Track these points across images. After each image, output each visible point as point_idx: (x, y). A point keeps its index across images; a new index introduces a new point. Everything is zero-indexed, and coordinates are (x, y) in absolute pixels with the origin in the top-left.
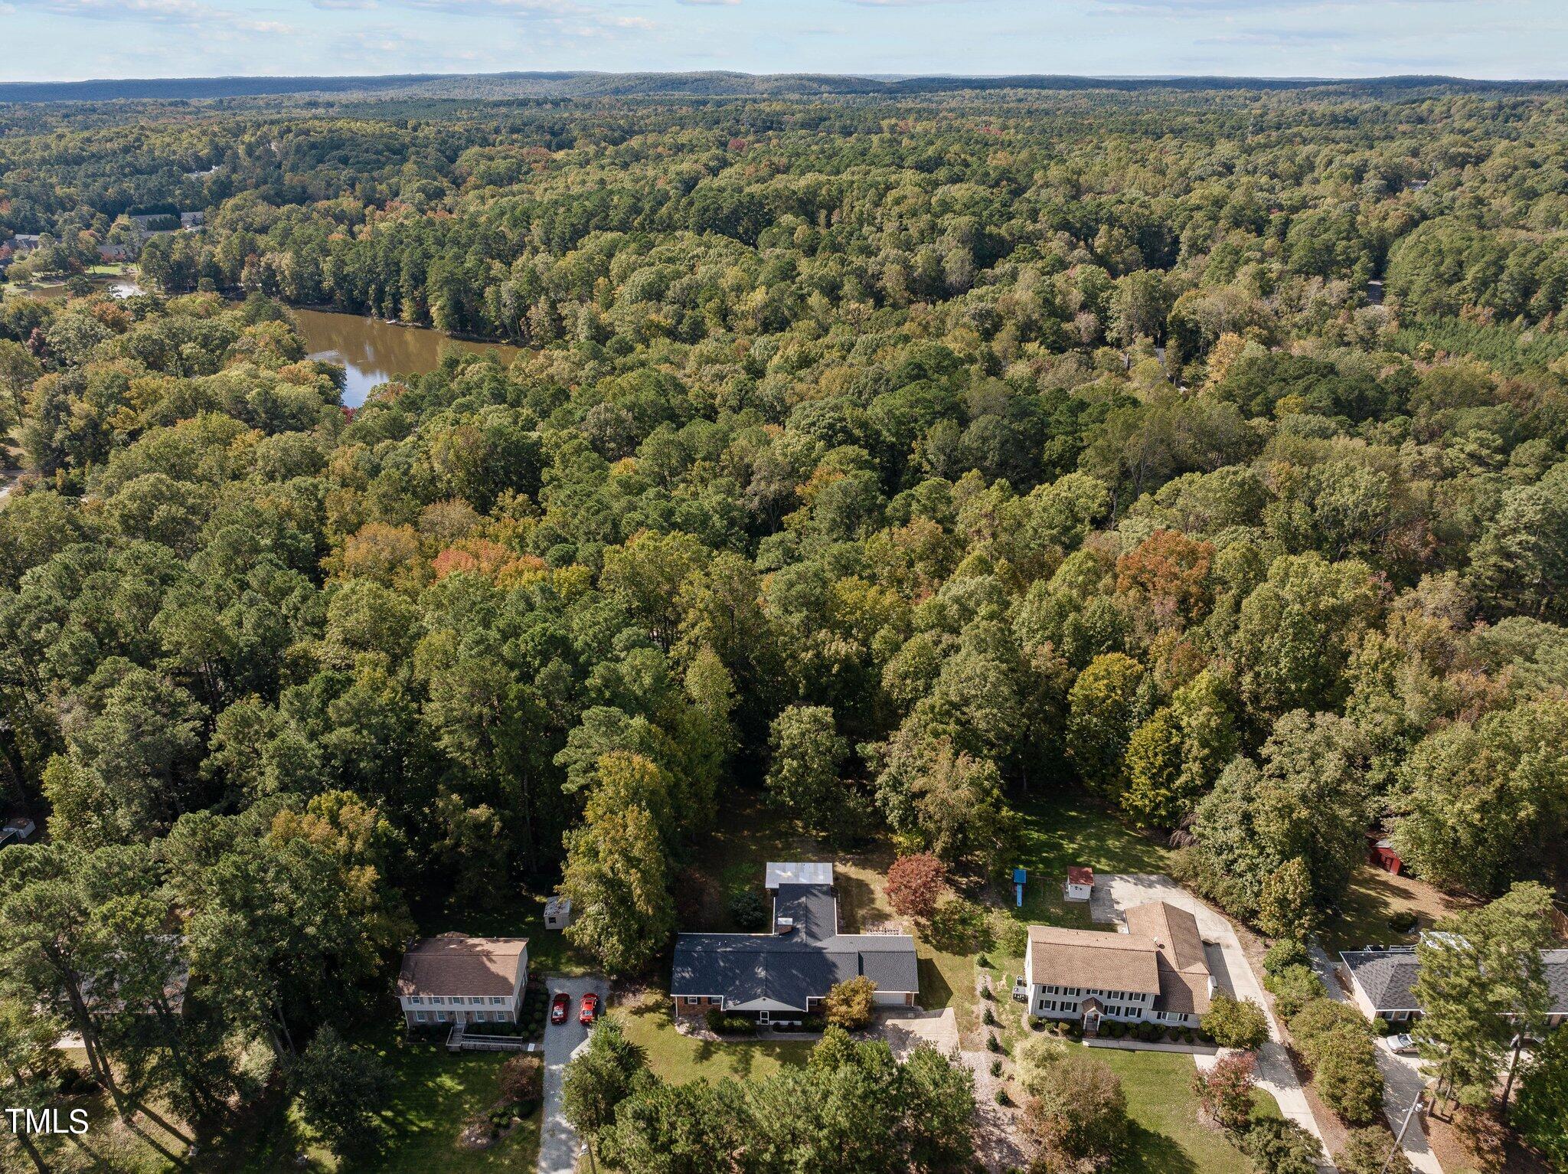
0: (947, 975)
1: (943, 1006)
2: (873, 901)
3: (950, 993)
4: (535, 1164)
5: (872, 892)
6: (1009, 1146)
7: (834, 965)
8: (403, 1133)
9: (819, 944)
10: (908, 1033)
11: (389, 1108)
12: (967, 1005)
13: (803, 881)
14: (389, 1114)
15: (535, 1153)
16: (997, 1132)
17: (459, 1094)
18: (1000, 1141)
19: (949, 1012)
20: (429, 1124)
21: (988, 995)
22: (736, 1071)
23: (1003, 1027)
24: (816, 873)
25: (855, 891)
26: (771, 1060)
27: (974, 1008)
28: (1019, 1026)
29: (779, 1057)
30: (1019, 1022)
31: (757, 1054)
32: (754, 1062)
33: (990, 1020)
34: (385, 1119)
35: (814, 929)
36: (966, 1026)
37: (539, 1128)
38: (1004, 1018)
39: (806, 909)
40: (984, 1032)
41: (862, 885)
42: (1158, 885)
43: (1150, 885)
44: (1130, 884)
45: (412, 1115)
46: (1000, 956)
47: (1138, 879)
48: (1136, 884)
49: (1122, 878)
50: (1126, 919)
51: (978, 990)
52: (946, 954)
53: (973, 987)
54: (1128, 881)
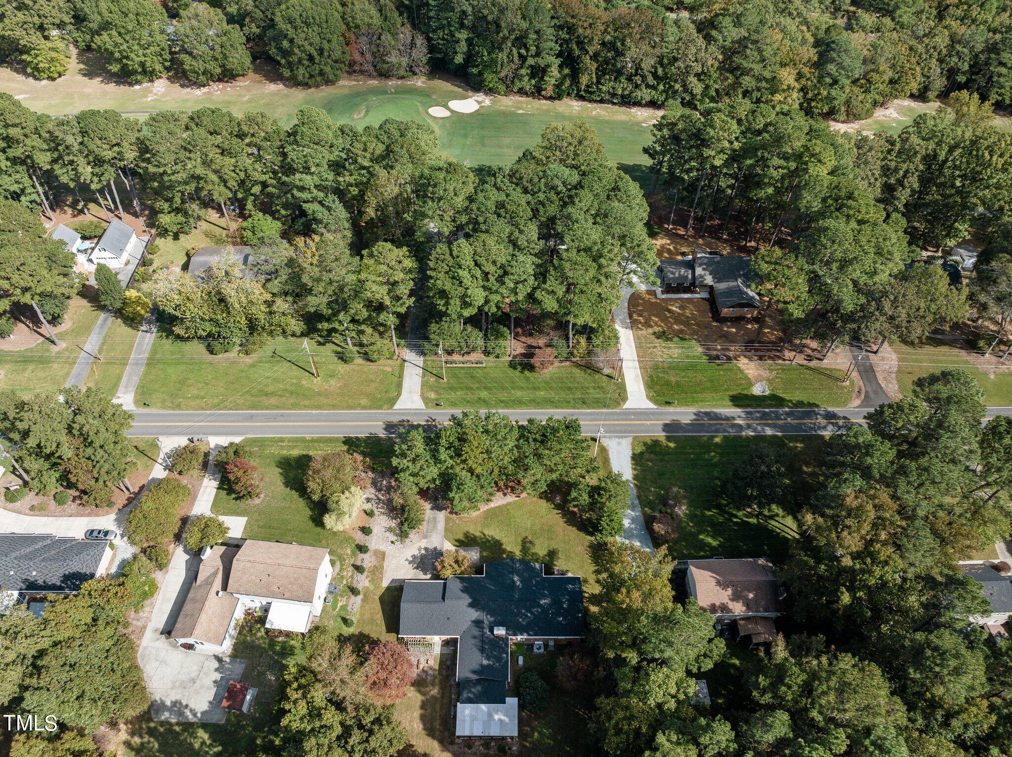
0: (379, 617)
1: (388, 589)
2: (423, 706)
3: (382, 599)
4: (635, 485)
5: (423, 718)
6: (376, 487)
7: (462, 591)
8: (719, 507)
9: (474, 614)
10: (417, 568)
11: (736, 523)
12: (372, 587)
13: (483, 707)
14: (735, 520)
15: (638, 492)
16: (380, 496)
17: (700, 533)
18: (380, 490)
19: (385, 584)
20: (708, 513)
21: (354, 591)
22: (531, 542)
23: (353, 565)
24: (473, 719)
25: (437, 724)
26: (509, 549)
27: (367, 584)
28: (342, 565)
29: (504, 551)
30: (341, 570)
31: (518, 553)
32: (520, 547)
33: (359, 569)
34: (736, 517)
35: (476, 632)
36: (378, 570)
37: (642, 509)
38: (349, 571)
39: (482, 650)
40: (367, 560)
41: (430, 731)
42: (168, 703)
43: (174, 704)
44: (192, 705)
45: (721, 519)
46: (335, 627)
47: (181, 714)
48: (187, 706)
49: (195, 715)
50: (219, 659)
51: (360, 597)
52: (374, 636)
53: (363, 600)
54: (191, 711)
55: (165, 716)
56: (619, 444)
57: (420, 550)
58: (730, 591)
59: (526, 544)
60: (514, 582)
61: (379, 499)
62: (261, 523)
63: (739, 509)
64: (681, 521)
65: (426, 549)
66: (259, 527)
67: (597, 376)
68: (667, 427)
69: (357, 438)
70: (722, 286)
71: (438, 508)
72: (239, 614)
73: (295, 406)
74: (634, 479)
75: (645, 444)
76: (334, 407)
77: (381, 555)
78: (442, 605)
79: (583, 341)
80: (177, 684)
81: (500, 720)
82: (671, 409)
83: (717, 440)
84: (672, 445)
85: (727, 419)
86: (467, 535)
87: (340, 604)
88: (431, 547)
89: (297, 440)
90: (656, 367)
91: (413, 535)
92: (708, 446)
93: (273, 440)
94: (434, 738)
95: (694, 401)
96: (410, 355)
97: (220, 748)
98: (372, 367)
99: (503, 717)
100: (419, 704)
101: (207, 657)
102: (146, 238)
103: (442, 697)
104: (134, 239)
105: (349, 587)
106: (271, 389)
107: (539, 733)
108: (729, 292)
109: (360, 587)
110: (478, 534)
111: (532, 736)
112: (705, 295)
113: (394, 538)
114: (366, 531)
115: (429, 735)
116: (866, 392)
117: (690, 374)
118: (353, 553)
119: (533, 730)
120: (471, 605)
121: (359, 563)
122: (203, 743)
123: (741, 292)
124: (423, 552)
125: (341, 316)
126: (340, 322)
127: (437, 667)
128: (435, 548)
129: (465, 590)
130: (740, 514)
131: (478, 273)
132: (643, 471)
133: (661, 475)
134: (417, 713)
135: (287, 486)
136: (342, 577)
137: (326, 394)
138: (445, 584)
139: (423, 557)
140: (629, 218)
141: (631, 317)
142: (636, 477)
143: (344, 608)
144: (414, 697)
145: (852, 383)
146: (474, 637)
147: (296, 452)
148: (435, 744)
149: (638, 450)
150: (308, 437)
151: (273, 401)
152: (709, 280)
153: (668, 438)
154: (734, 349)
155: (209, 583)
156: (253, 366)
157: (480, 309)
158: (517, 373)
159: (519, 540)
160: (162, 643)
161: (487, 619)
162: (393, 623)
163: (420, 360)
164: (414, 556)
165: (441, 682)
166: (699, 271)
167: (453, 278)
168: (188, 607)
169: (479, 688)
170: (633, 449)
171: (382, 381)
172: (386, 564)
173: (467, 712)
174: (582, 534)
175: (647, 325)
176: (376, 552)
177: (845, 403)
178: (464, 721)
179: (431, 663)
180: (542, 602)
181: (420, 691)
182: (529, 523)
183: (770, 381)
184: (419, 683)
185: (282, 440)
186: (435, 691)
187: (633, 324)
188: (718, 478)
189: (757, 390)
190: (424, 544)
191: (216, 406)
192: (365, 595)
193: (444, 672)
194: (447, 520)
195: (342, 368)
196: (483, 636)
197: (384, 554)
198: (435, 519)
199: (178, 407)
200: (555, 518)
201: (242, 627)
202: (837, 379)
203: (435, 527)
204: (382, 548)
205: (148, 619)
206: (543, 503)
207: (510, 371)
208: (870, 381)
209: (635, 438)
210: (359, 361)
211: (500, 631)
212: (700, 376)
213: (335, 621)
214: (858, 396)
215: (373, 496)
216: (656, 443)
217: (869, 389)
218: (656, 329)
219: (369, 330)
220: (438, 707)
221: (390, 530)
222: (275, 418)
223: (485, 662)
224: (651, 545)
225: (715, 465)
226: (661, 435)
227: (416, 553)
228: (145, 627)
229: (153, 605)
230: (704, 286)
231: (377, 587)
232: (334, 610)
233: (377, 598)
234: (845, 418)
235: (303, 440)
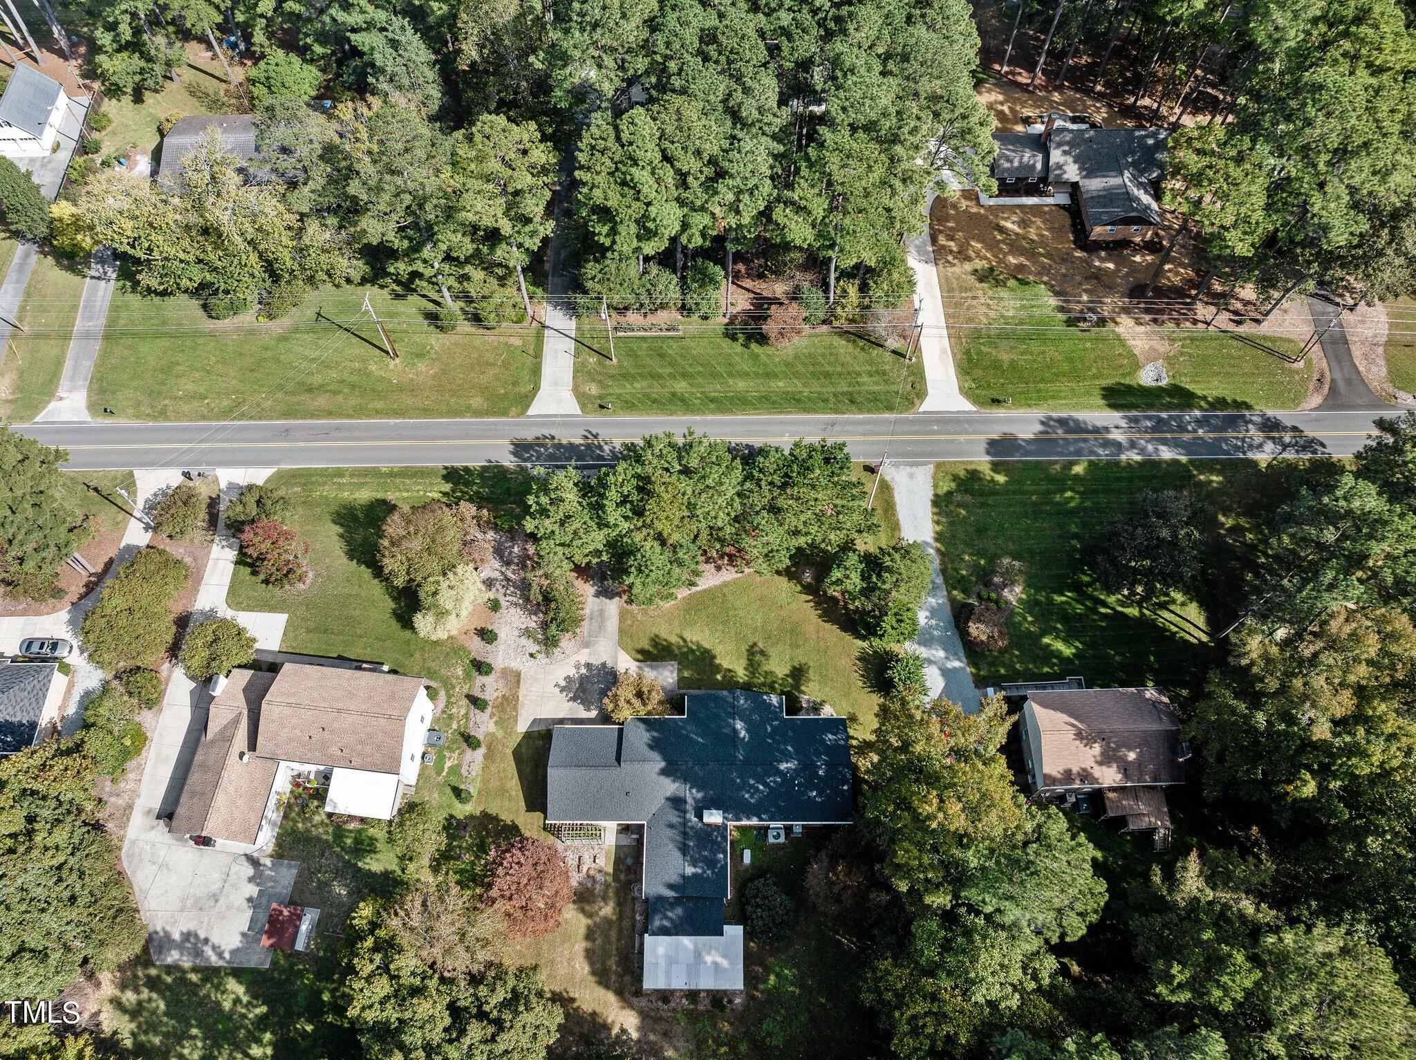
0: (513, 784)
1: (528, 735)
2: (589, 936)
3: (517, 754)
4: (938, 550)
5: (589, 955)
6: (501, 557)
7: (651, 747)
8: (1078, 587)
9: (671, 787)
10: (574, 699)
11: (1105, 616)
12: (500, 734)
13: (687, 942)
14: (1103, 610)
15: (943, 563)
16: (510, 574)
17: (1044, 633)
18: (508, 563)
19: (522, 727)
20: (1059, 599)
21: (470, 741)
22: (762, 653)
23: (468, 696)
24: (671, 961)
25: (612, 963)
26: (726, 665)
27: (491, 728)
28: (449, 696)
29: (718, 669)
30: (449, 704)
31: (741, 674)
32: (744, 662)
33: (476, 702)
34: (1105, 604)
35: (673, 817)
36: (509, 704)
37: (949, 592)
38: (462, 707)
39: (684, 850)
40: (490, 688)
41: (602, 976)
42: (176, 936)
43: (187, 936)
44: (215, 939)
45: (1079, 608)
46: (441, 806)
47: (198, 953)
48: (206, 941)
49: (220, 955)
50: (254, 862)
51: (481, 751)
52: (506, 817)
53: (486, 757)
54: (214, 948)
55: (173, 957)
56: (912, 476)
57: (577, 667)
58: (1097, 749)
59: (754, 656)
60: (735, 731)
61: (508, 580)
62: (312, 625)
63: (1110, 592)
64: (1012, 613)
65: (588, 666)
66: (309, 631)
67: (876, 352)
68: (994, 446)
69: (466, 469)
70: (1094, 185)
71: (605, 593)
72: (282, 784)
73: (360, 412)
74: (937, 540)
75: (955, 478)
76: (426, 412)
77: (514, 678)
78: (616, 771)
79: (853, 291)
80: (189, 903)
81: (716, 964)
82: (1000, 413)
83: (1078, 469)
84: (1001, 479)
85: (1096, 430)
86: (655, 641)
87: (448, 764)
88: (596, 661)
89: (364, 473)
90: (976, 335)
91: (566, 642)
92: (1062, 481)
93: (323, 473)
94: (607, 987)
95: (1041, 398)
96: (554, 317)
97: (264, 1009)
98: (490, 338)
99: (719, 960)
100: (582, 931)
101: (236, 857)
102: (86, 99)
103: (621, 917)
104: (62, 99)
105: (462, 735)
106: (317, 379)
107: (778, 975)
108: (1109, 197)
109: (479, 734)
110: (674, 639)
111: (766, 981)
112: (1063, 199)
113: (534, 648)
114: (486, 635)
115: (599, 983)
116: (1333, 381)
117: (1035, 347)
118: (468, 676)
119: (768, 970)
120: (664, 772)
121: (477, 693)
122: (237, 1001)
123: (1129, 197)
124: (584, 671)
125: (427, 252)
126: (425, 261)
127: (611, 870)
128: (604, 665)
129: (655, 745)
130: (1111, 600)
131: (669, 175)
132: (951, 523)
133: (981, 530)
134: (580, 946)
135: (351, 558)
136: (451, 717)
137: (411, 388)
138: (621, 731)
139: (583, 680)
140: (948, 62)
141: (934, 240)
142: (939, 537)
143: (455, 770)
144: (574, 921)
145: (1309, 363)
146: (671, 826)
147: (364, 495)
148: (611, 997)
149: (946, 486)
150: (384, 467)
151: (322, 401)
152: (1072, 172)
153: (996, 467)
154: (1110, 303)
155: (226, 737)
156: (283, 338)
157: (674, 240)
158: (737, 347)
159: (744, 648)
160: (160, 832)
161: (692, 795)
162: (536, 798)
163: (570, 325)
164: (568, 679)
165: (617, 893)
166: (1056, 156)
167: (624, 183)
168: (194, 778)
169: (679, 911)
170: (935, 486)
171: (506, 365)
172: (522, 692)
173: (661, 951)
174: (848, 638)
175: (963, 256)
176: (505, 672)
177: (1296, 401)
178: (656, 964)
179: (601, 862)
180: (783, 766)
181: (583, 911)
182: (759, 619)
183: (1170, 360)
184: (583, 897)
185: (339, 473)
186: (608, 910)
187: (939, 255)
188: (1076, 536)
189: (1147, 377)
190: (584, 656)
191: (226, 414)
192: (489, 748)
193: (622, 877)
194: (623, 615)
195: (436, 340)
196: (684, 825)
197: (518, 675)
198: (602, 612)
199: (163, 414)
200: (803, 609)
201: (289, 807)
202: (1284, 357)
203: (602, 626)
204: (515, 664)
205: (135, 793)
206: (783, 582)
207: (726, 343)
208: (1339, 361)
209: (938, 466)
210: (465, 327)
211: (713, 817)
212: (1051, 351)
213: (442, 793)
214: (1318, 389)
215: (496, 575)
216: (974, 475)
217: (1338, 376)
218: (979, 264)
219: (477, 275)
220: (613, 934)
221: (527, 633)
222: (326, 434)
223: (690, 870)
224: (962, 654)
225: (1073, 512)
226: (982, 461)
227: (572, 672)
228: (130, 807)
229: (140, 769)
230: (1061, 183)
231: (509, 732)
232: (439, 773)
233: (509, 751)
234: (1295, 429)
235: (376, 473)
